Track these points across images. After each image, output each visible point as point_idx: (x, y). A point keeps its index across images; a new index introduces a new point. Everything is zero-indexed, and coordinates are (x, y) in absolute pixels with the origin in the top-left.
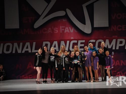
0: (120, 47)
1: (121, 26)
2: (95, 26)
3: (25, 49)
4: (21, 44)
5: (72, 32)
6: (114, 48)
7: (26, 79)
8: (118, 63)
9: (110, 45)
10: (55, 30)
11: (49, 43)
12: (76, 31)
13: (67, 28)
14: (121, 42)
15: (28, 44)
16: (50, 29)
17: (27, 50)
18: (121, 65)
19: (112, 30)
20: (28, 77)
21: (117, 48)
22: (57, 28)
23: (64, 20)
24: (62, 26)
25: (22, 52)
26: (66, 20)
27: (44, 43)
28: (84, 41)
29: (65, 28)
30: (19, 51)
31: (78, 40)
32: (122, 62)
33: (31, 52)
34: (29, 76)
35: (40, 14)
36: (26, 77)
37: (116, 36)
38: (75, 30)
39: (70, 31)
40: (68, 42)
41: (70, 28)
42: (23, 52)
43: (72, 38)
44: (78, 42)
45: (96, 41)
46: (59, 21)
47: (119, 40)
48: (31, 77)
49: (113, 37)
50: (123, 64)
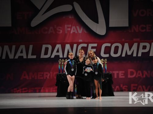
0: (142, 53)
1: (145, 26)
2: (111, 25)
3: (19, 54)
4: (14, 47)
5: (81, 32)
6: (135, 55)
7: (19, 93)
8: (139, 74)
9: (130, 50)
10: (59, 30)
11: (50, 47)
12: (85, 32)
13: (75, 27)
14: (144, 47)
15: (23, 47)
16: (51, 28)
17: (21, 55)
18: (144, 76)
19: (133, 31)
20: (22, 91)
21: (140, 55)
22: (61, 28)
23: (70, 17)
24: (67, 25)
25: (15, 58)
26: (73, 17)
27: (44, 47)
28: (95, 45)
29: (71, 28)
30: (11, 57)
31: (88, 43)
32: (145, 73)
33: (26, 58)
34: (23, 89)
35: (39, 9)
36: (19, 90)
37: (139, 40)
38: (84, 30)
39: (77, 31)
40: (75, 46)
41: (78, 27)
42: (17, 57)
43: (81, 41)
44: (88, 46)
45: (111, 45)
46: (64, 18)
47: (142, 45)
48: (25, 90)
49: (134, 40)
50: (146, 76)
